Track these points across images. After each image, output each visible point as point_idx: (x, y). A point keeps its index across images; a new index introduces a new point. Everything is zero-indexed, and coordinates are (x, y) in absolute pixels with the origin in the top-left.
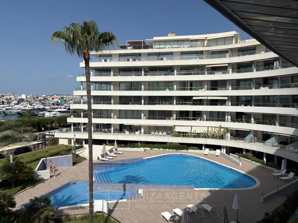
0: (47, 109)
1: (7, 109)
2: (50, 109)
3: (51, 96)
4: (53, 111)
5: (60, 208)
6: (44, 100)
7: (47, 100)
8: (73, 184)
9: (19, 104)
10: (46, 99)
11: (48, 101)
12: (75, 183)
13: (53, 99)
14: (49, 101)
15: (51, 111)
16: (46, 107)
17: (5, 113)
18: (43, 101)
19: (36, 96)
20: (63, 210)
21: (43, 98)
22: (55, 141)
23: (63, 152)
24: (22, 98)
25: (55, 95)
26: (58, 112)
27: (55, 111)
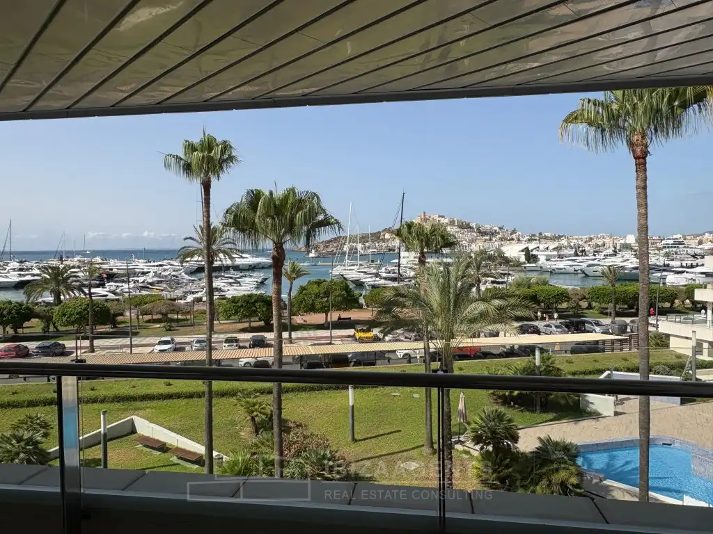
0: (673, 267)
1: (589, 266)
2: (682, 267)
3: (695, 236)
4: (687, 272)
5: (608, 482)
6: (675, 247)
7: (682, 246)
8: (664, 444)
9: (616, 255)
10: (681, 243)
11: (684, 247)
12: (670, 445)
13: (700, 243)
14: (688, 247)
15: (683, 272)
16: (672, 263)
17: (585, 274)
18: (672, 247)
19: (659, 237)
20: (612, 488)
21: (672, 242)
22: (663, 341)
23: (660, 368)
24: (628, 242)
25: (706, 234)
26: (700, 275)
27: (692, 273)
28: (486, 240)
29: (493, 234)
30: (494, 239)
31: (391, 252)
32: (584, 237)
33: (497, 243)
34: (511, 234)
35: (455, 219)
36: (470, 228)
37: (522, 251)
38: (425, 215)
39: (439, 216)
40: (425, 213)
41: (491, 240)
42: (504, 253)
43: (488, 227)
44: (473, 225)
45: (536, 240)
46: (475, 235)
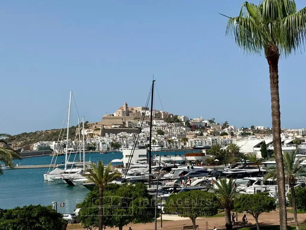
28: (197, 134)
29: (203, 128)
30: (205, 134)
31: (91, 151)
32: (300, 130)
33: (210, 139)
34: (223, 128)
35: (161, 112)
36: (178, 121)
37: (258, 146)
38: (127, 107)
39: (143, 109)
40: (126, 105)
41: (201, 135)
42: (238, 149)
43: (198, 120)
44: (182, 118)
45: (250, 134)
46: (184, 129)
